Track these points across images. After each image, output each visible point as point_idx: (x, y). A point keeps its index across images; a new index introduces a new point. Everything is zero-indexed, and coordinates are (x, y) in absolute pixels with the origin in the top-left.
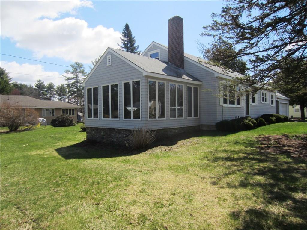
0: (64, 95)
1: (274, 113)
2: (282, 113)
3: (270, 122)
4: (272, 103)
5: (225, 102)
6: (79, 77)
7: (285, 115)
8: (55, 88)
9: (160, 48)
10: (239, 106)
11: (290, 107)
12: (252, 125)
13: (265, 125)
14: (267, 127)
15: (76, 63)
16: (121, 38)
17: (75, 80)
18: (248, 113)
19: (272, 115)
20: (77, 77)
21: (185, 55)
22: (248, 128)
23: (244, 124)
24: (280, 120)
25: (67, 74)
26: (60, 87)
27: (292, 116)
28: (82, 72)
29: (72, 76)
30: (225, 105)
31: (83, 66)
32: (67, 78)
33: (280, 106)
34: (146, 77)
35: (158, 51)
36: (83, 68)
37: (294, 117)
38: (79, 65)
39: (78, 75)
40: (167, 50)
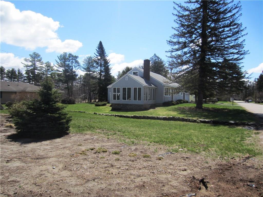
0: (14, 78)
1: (182, 99)
2: (186, 99)
3: (181, 103)
4: (182, 94)
5: (165, 95)
6: (37, 65)
7: (187, 100)
8: (6, 71)
9: (139, 70)
10: (169, 96)
11: (190, 96)
12: (175, 104)
13: (179, 104)
14: (180, 104)
15: (34, 53)
16: (96, 50)
17: (33, 67)
18: (172, 99)
19: (181, 100)
20: (34, 64)
21: (150, 75)
22: (173, 105)
23: (172, 103)
24: (185, 102)
25: (26, 62)
26: (11, 71)
27: (192, 101)
28: (40, 61)
29: (30, 64)
30: (165, 96)
31: (40, 55)
32: (25, 65)
33: (185, 95)
34: (144, 87)
35: (138, 71)
36: (40, 58)
37: (193, 101)
38: (36, 55)
39: (36, 63)
40: (143, 72)
